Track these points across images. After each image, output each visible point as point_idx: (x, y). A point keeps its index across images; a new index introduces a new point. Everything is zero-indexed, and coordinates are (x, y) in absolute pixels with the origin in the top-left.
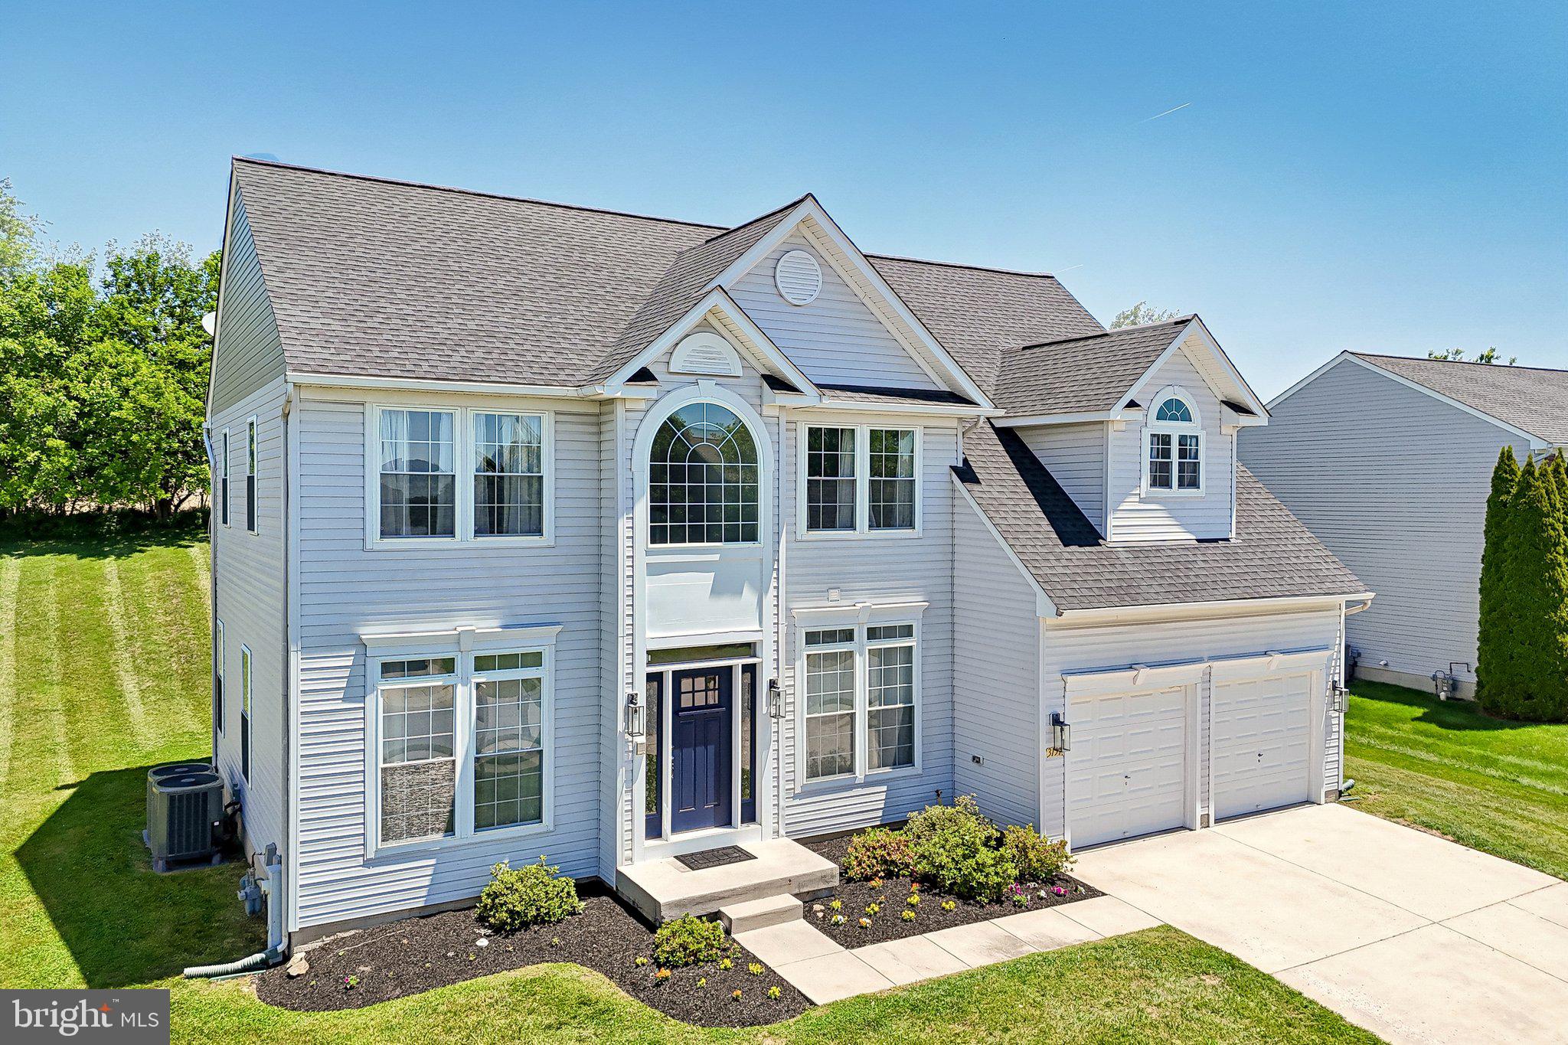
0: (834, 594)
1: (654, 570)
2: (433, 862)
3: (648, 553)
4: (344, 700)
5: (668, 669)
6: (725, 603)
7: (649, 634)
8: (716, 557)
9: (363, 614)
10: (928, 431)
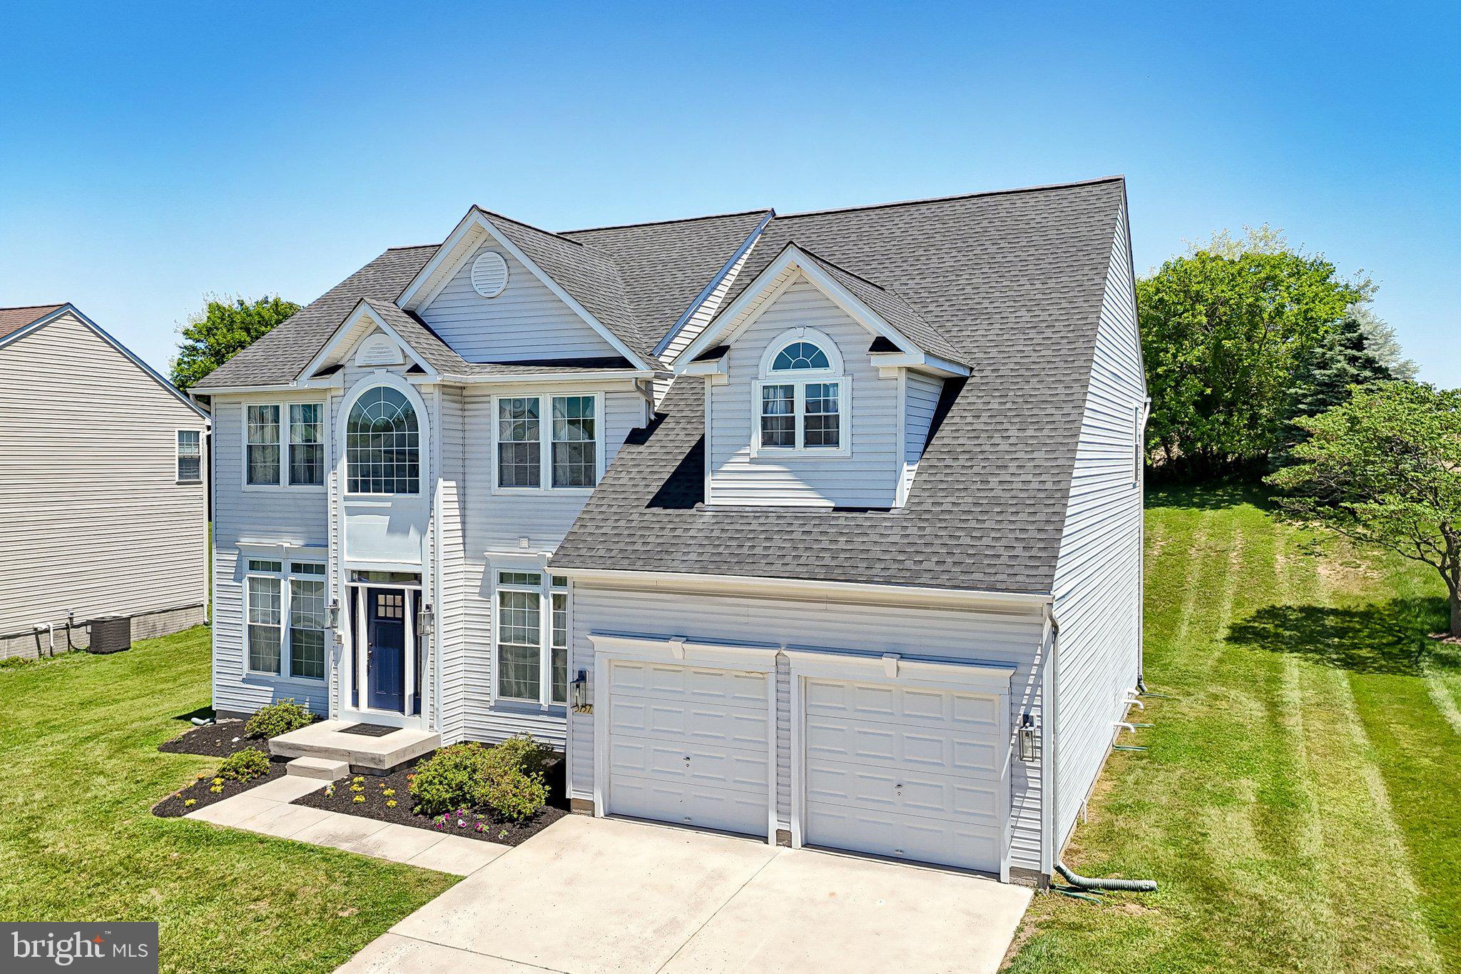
0: (525, 543)
1: (351, 512)
2: (272, 689)
3: (346, 499)
4: (234, 580)
5: (363, 586)
6: (397, 539)
7: (346, 558)
8: (389, 504)
9: (242, 530)
10: (608, 396)
